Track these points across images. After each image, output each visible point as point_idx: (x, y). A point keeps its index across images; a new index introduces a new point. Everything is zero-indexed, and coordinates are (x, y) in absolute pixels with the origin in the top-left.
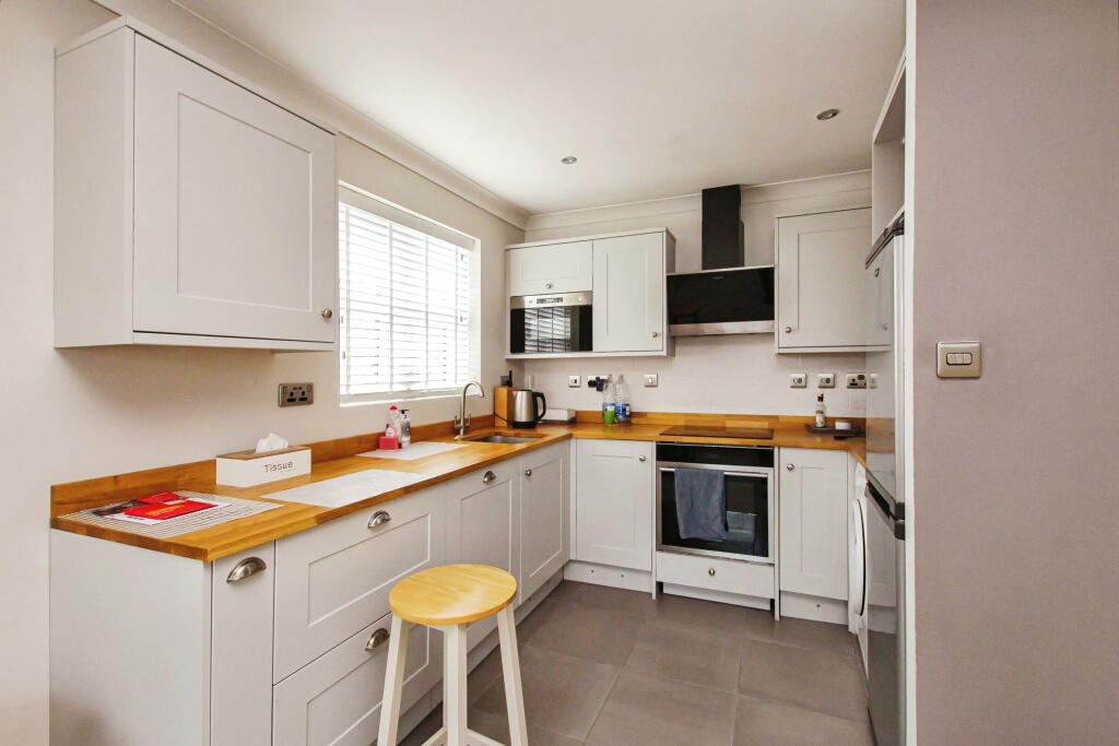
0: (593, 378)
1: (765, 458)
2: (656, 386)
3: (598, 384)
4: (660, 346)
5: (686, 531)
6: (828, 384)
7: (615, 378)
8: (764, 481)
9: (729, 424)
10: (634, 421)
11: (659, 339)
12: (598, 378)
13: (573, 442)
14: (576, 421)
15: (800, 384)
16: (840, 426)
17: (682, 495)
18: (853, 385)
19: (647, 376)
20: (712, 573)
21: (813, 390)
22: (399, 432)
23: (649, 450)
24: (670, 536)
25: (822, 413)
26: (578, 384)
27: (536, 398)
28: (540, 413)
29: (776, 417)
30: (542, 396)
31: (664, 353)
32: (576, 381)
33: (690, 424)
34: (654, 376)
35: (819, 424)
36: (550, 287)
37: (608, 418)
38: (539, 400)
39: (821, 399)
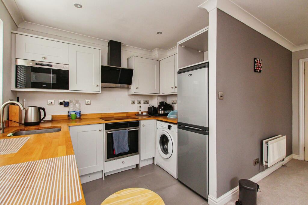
0: (61, 101)
1: (137, 124)
2: (90, 104)
3: (66, 104)
4: (98, 90)
5: (118, 151)
6: (139, 103)
7: (74, 101)
8: (138, 131)
9: (116, 116)
10: (82, 117)
11: (98, 87)
12: (64, 102)
15: (133, 103)
16: (144, 114)
17: (116, 140)
18: (144, 103)
19: (87, 101)
20: (123, 163)
21: (136, 105)
25: (141, 110)
27: (39, 110)
28: (42, 117)
29: (128, 113)
30: (43, 109)
31: (100, 92)
32: (52, 103)
33: (102, 117)
34: (90, 101)
35: (140, 113)
36: (45, 58)
37: (73, 117)
38: (42, 111)
39: (140, 107)
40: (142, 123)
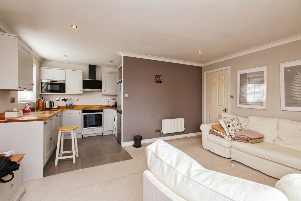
0: (63, 99)
1: (102, 111)
2: (78, 100)
3: (65, 100)
5: (89, 124)
6: (109, 100)
7: (69, 99)
8: (101, 114)
9: (93, 107)
11: (81, 91)
12: (64, 99)
13: (63, 111)
14: (59, 108)
15: (105, 100)
16: (111, 106)
18: (113, 100)
19: (76, 98)
20: (93, 131)
21: (107, 101)
22: (29, 109)
23: (81, 111)
24: (85, 126)
25: (109, 104)
26: (59, 100)
27: (51, 103)
28: (52, 106)
29: (101, 105)
31: (82, 94)
34: (78, 98)
35: (108, 106)
36: (54, 78)
38: (52, 103)
39: (108, 102)
40: (104, 110)
